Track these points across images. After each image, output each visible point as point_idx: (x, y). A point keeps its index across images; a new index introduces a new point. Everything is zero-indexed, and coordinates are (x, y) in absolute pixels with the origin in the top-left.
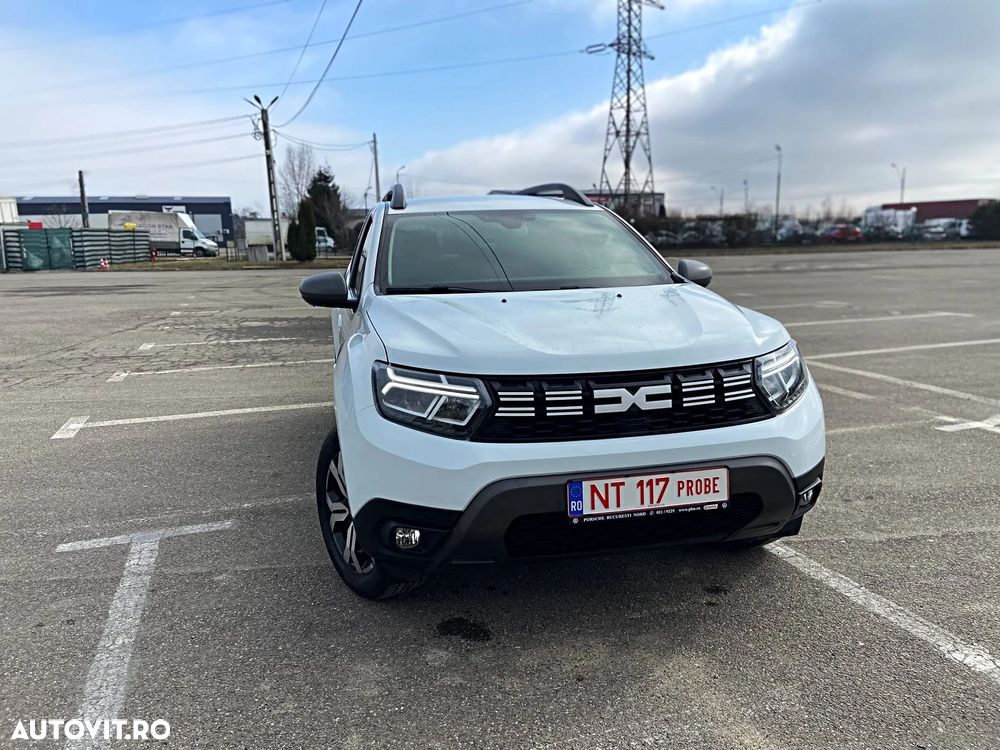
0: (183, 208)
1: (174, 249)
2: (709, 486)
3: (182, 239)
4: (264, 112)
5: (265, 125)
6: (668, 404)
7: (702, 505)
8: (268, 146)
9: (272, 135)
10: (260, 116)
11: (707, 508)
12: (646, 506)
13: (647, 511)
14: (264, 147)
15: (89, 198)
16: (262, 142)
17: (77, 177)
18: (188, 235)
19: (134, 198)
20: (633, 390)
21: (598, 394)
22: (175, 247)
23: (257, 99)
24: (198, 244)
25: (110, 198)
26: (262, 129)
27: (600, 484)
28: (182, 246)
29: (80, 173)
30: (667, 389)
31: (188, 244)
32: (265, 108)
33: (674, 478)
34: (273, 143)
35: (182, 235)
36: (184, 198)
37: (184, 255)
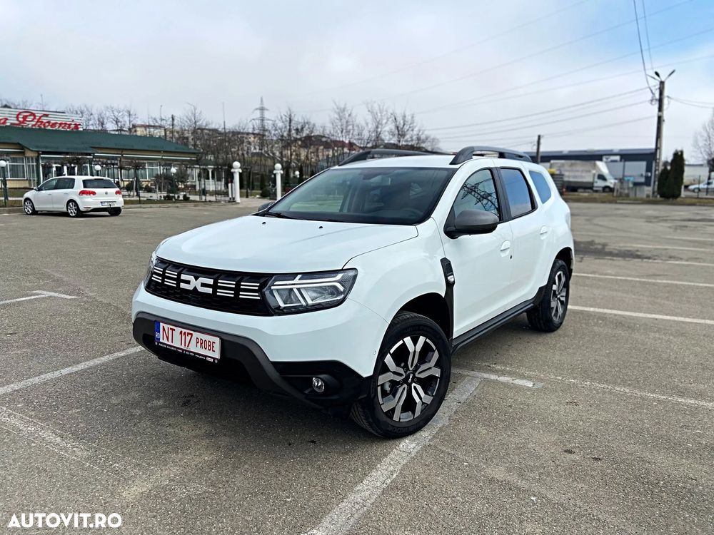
0: (618, 158)
1: (589, 187)
2: (210, 346)
3: (596, 179)
4: (662, 83)
5: (661, 93)
6: (210, 291)
7: (206, 356)
8: (660, 109)
9: (666, 101)
10: (658, 87)
11: (208, 359)
12: (183, 347)
13: (183, 350)
14: (657, 110)
15: (543, 152)
16: (656, 106)
17: (536, 139)
18: (602, 177)
19: (585, 151)
20: (196, 278)
21: (183, 277)
22: (590, 185)
23: (657, 74)
24: (607, 184)
25: (570, 152)
26: (657, 96)
27: (166, 326)
28: (595, 185)
29: (539, 137)
30: (211, 281)
31: (600, 184)
32: (663, 80)
33: (196, 335)
34: (665, 107)
35: (596, 177)
36: (621, 150)
37: (597, 191)
